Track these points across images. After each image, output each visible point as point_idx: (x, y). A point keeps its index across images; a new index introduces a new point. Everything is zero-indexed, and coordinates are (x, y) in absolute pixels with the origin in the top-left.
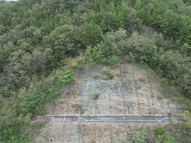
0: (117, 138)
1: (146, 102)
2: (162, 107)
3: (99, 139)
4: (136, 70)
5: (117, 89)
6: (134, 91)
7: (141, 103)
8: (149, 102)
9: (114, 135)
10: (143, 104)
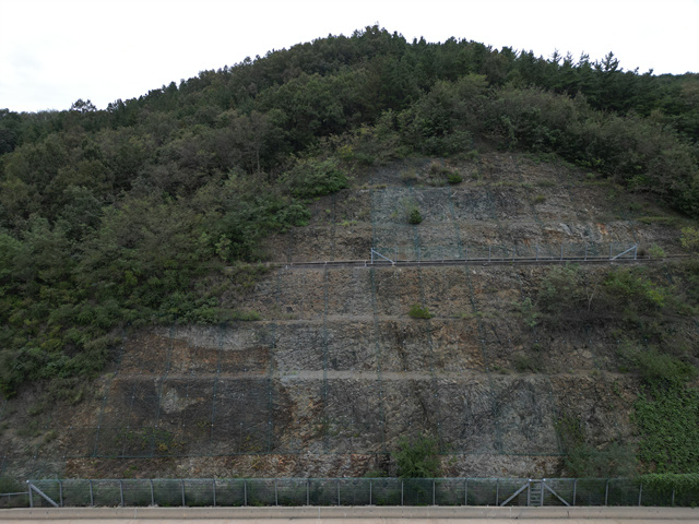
0: (491, 302)
1: (566, 228)
2: (614, 238)
3: (437, 306)
4: (525, 166)
5: (476, 206)
6: (527, 208)
7: (551, 232)
8: (573, 228)
9: (481, 296)
10: (557, 233)
